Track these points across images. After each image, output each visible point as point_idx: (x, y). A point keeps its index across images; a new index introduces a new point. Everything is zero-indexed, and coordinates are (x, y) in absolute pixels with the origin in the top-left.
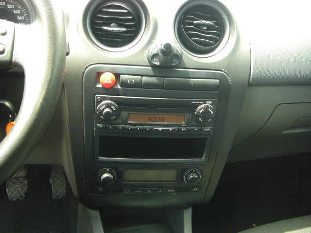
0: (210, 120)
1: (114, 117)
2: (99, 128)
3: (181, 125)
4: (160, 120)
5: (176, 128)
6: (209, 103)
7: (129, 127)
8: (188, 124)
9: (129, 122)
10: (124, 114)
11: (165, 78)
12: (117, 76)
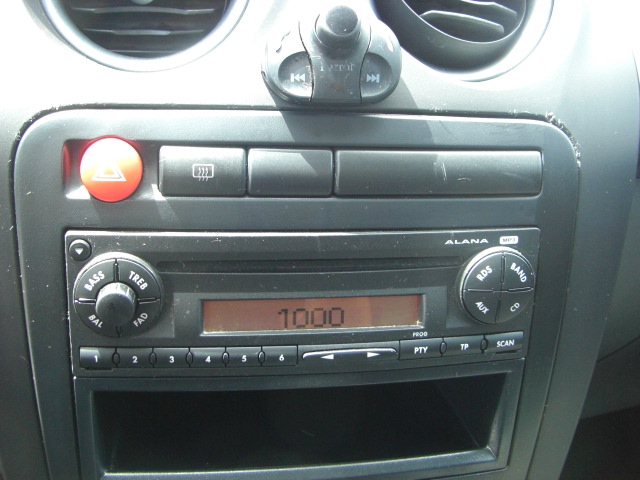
0: (517, 305)
1: (144, 316)
2: (88, 363)
3: (407, 335)
4: (327, 319)
5: (388, 347)
6: (508, 243)
7: (208, 354)
8: (433, 329)
9: (205, 333)
10: (185, 302)
11: (339, 153)
12: (148, 150)
